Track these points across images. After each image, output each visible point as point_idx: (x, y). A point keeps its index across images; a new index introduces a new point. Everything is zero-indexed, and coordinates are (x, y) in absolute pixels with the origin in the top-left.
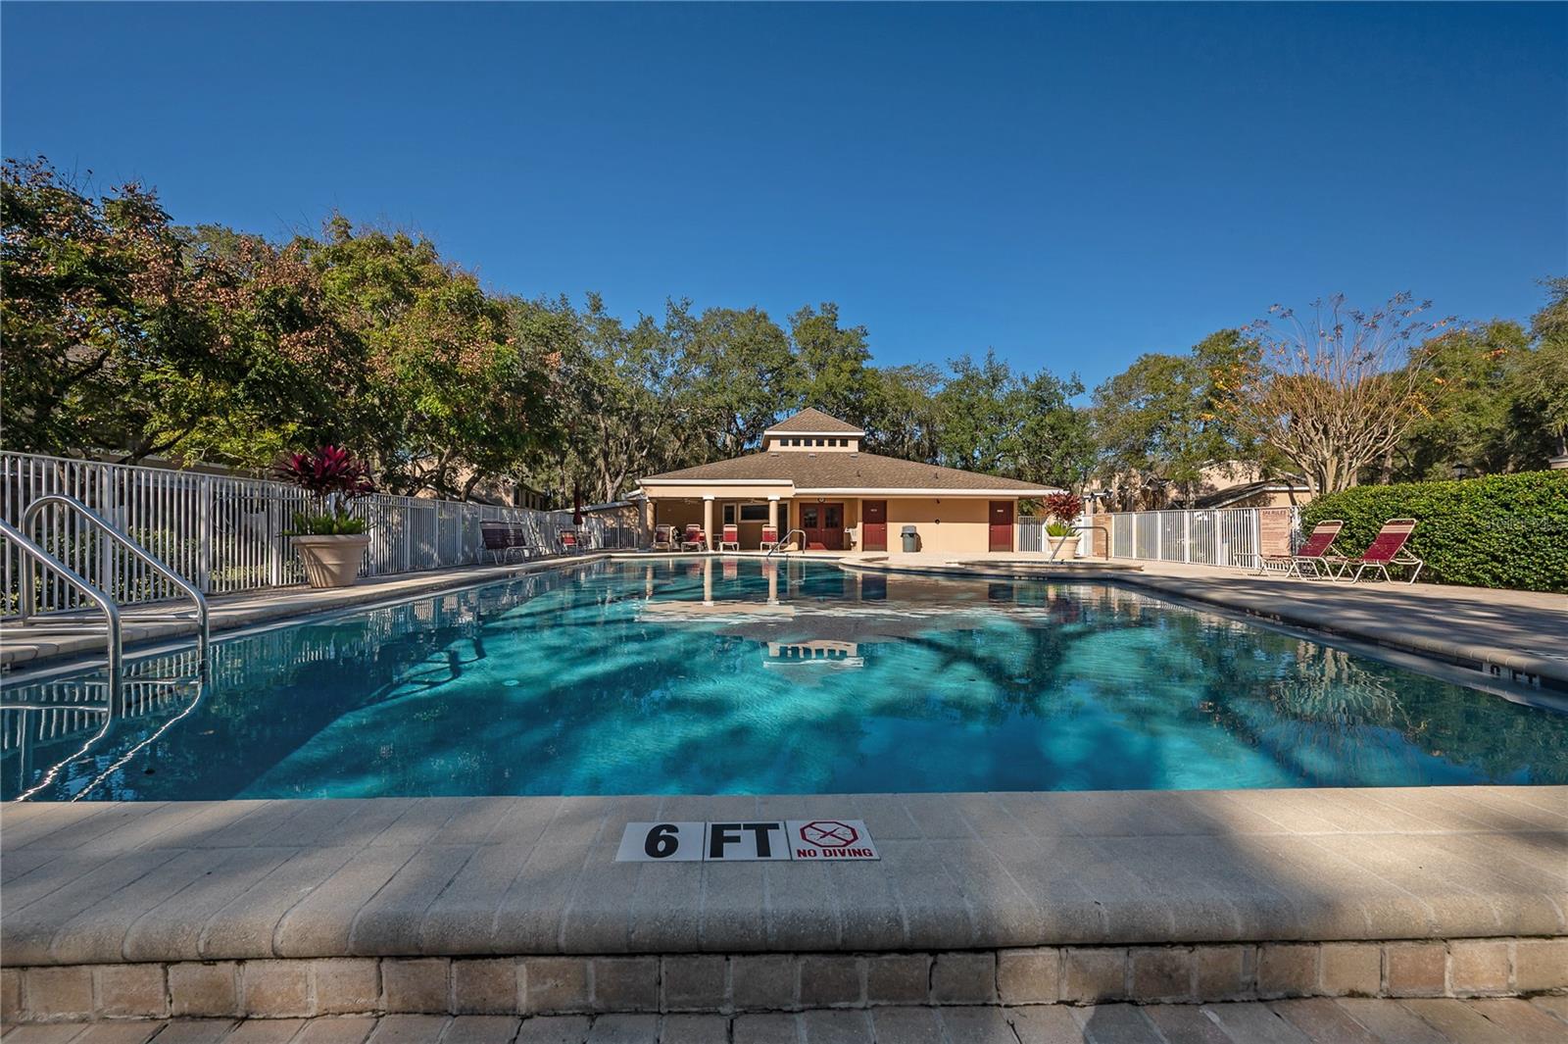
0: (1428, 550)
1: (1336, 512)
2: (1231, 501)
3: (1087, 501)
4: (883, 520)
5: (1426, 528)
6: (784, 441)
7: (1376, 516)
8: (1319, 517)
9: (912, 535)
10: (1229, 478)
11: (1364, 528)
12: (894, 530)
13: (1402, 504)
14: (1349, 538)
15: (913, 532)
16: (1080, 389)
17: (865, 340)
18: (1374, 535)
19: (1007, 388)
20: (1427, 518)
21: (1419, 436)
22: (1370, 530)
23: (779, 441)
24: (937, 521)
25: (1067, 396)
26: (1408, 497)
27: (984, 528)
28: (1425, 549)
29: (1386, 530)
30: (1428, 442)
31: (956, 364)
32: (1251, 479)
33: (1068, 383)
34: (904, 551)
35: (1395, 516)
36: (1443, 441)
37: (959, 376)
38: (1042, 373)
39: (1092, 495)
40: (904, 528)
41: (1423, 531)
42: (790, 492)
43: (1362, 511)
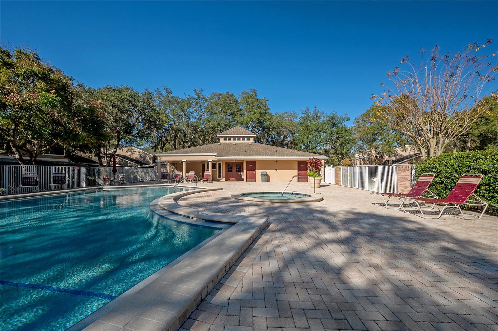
0: (491, 194)
1: (433, 168)
2: (407, 160)
3: (358, 160)
4: (254, 169)
5: (489, 180)
6: (225, 139)
7: (456, 171)
8: (423, 171)
9: (264, 175)
10: (404, 151)
11: (449, 178)
12: (258, 173)
13: (472, 164)
14: (440, 183)
15: (265, 174)
16: (348, 119)
17: (267, 103)
18: (455, 183)
19: (322, 119)
20: (489, 173)
21: (481, 134)
22: (452, 179)
23: (223, 139)
24: (276, 170)
25: (343, 122)
26: (477, 159)
27: (295, 172)
28: (489, 193)
29: (462, 181)
30: (485, 136)
31: (304, 111)
32: (414, 151)
33: (343, 117)
34: (262, 182)
35: (468, 171)
36: (492, 136)
37: (304, 115)
38: (333, 112)
39: (359, 158)
40: (262, 172)
41: (488, 182)
42: (215, 158)
43: (448, 168)
